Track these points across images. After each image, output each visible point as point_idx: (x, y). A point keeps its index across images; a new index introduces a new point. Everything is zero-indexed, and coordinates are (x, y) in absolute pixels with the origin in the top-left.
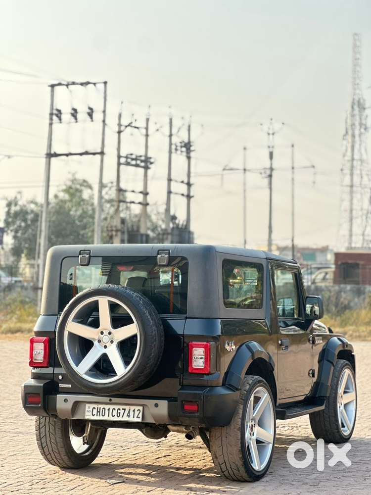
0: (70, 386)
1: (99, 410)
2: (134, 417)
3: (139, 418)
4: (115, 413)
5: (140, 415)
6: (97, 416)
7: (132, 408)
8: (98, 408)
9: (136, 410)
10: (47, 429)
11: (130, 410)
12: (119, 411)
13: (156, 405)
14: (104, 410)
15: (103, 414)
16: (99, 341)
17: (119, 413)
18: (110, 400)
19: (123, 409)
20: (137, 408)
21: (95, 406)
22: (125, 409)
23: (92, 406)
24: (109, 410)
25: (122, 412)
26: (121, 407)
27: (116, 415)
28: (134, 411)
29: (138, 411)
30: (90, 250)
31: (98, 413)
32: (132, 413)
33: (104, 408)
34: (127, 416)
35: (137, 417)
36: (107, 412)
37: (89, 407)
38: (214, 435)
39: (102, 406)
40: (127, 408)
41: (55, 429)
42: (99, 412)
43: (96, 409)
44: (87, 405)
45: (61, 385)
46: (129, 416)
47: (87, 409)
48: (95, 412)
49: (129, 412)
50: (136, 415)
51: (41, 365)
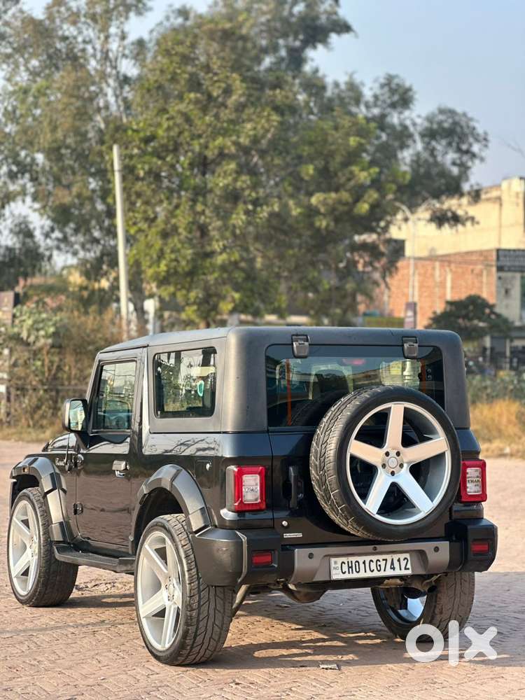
0: (300, 535)
1: (350, 565)
2: (400, 569)
3: (408, 569)
4: (373, 566)
5: (409, 566)
6: (349, 573)
7: (396, 557)
8: (348, 562)
9: (402, 560)
11: (392, 560)
12: (379, 563)
13: (437, 549)
14: (357, 564)
15: (358, 570)
16: (384, 466)
17: (380, 565)
18: (375, 549)
19: (383, 560)
20: (402, 556)
21: (344, 559)
22: (386, 560)
23: (340, 560)
24: (364, 563)
25: (383, 563)
26: (381, 557)
27: (375, 569)
28: (399, 560)
29: (404, 560)
30: (306, 336)
31: (350, 569)
32: (396, 564)
33: (356, 562)
34: (391, 568)
35: (406, 569)
36: (362, 566)
37: (336, 563)
38: (445, 584)
39: (354, 559)
40: (389, 557)
42: (352, 567)
43: (346, 563)
44: (333, 560)
45: (287, 536)
46: (394, 569)
47: (333, 565)
48: (345, 568)
49: (392, 563)
50: (403, 567)
51: (254, 508)
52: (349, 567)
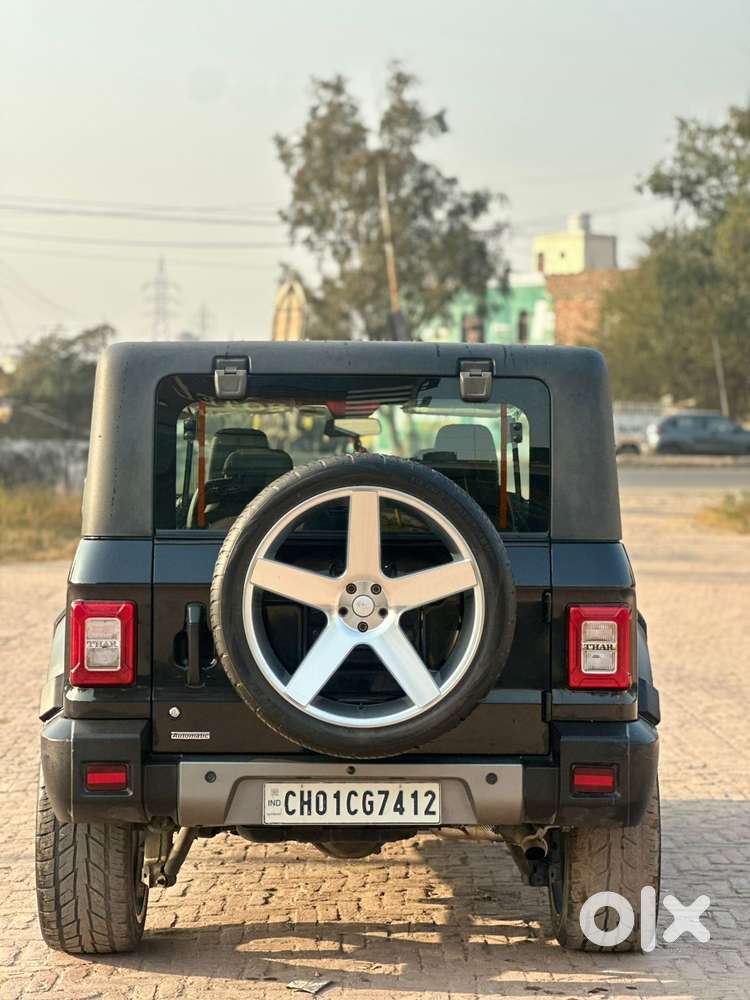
0: (206, 736)
1: (306, 799)
2: (416, 813)
3: (434, 813)
4: (356, 802)
5: (435, 807)
6: (302, 813)
7: (408, 789)
8: (302, 793)
9: (421, 796)
10: (81, 855)
11: (401, 793)
12: (369, 798)
13: (492, 779)
14: (321, 797)
15: (321, 809)
16: (343, 612)
17: (371, 803)
18: (352, 770)
19: (380, 792)
20: (422, 788)
21: (296, 787)
22: (386, 793)
23: (284, 788)
24: (337, 796)
25: (378, 800)
26: (375, 787)
27: (361, 810)
28: (415, 795)
29: (426, 795)
30: (246, 357)
31: (306, 807)
32: (408, 803)
33: (319, 793)
34: (395, 809)
35: (427, 812)
36: (332, 802)
37: (275, 792)
39: (315, 788)
40: (393, 789)
41: (106, 855)
42: (309, 803)
43: (298, 795)
44: (269, 787)
45: (177, 736)
46: (401, 811)
47: (268, 796)
48: (294, 804)
49: (400, 800)
50: (422, 807)
51: (113, 680)
52: (303, 803)
